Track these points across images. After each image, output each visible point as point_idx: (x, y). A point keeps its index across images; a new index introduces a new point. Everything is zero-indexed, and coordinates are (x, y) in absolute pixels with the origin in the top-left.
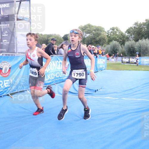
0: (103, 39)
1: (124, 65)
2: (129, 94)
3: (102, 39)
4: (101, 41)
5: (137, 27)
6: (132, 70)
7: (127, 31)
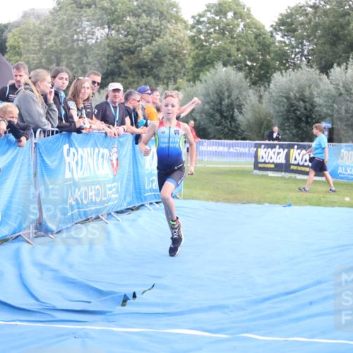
0: (171, 53)
1: (267, 176)
2: (279, 314)
3: (169, 56)
4: (161, 62)
5: (328, 7)
6: (296, 204)
7: (282, 22)
